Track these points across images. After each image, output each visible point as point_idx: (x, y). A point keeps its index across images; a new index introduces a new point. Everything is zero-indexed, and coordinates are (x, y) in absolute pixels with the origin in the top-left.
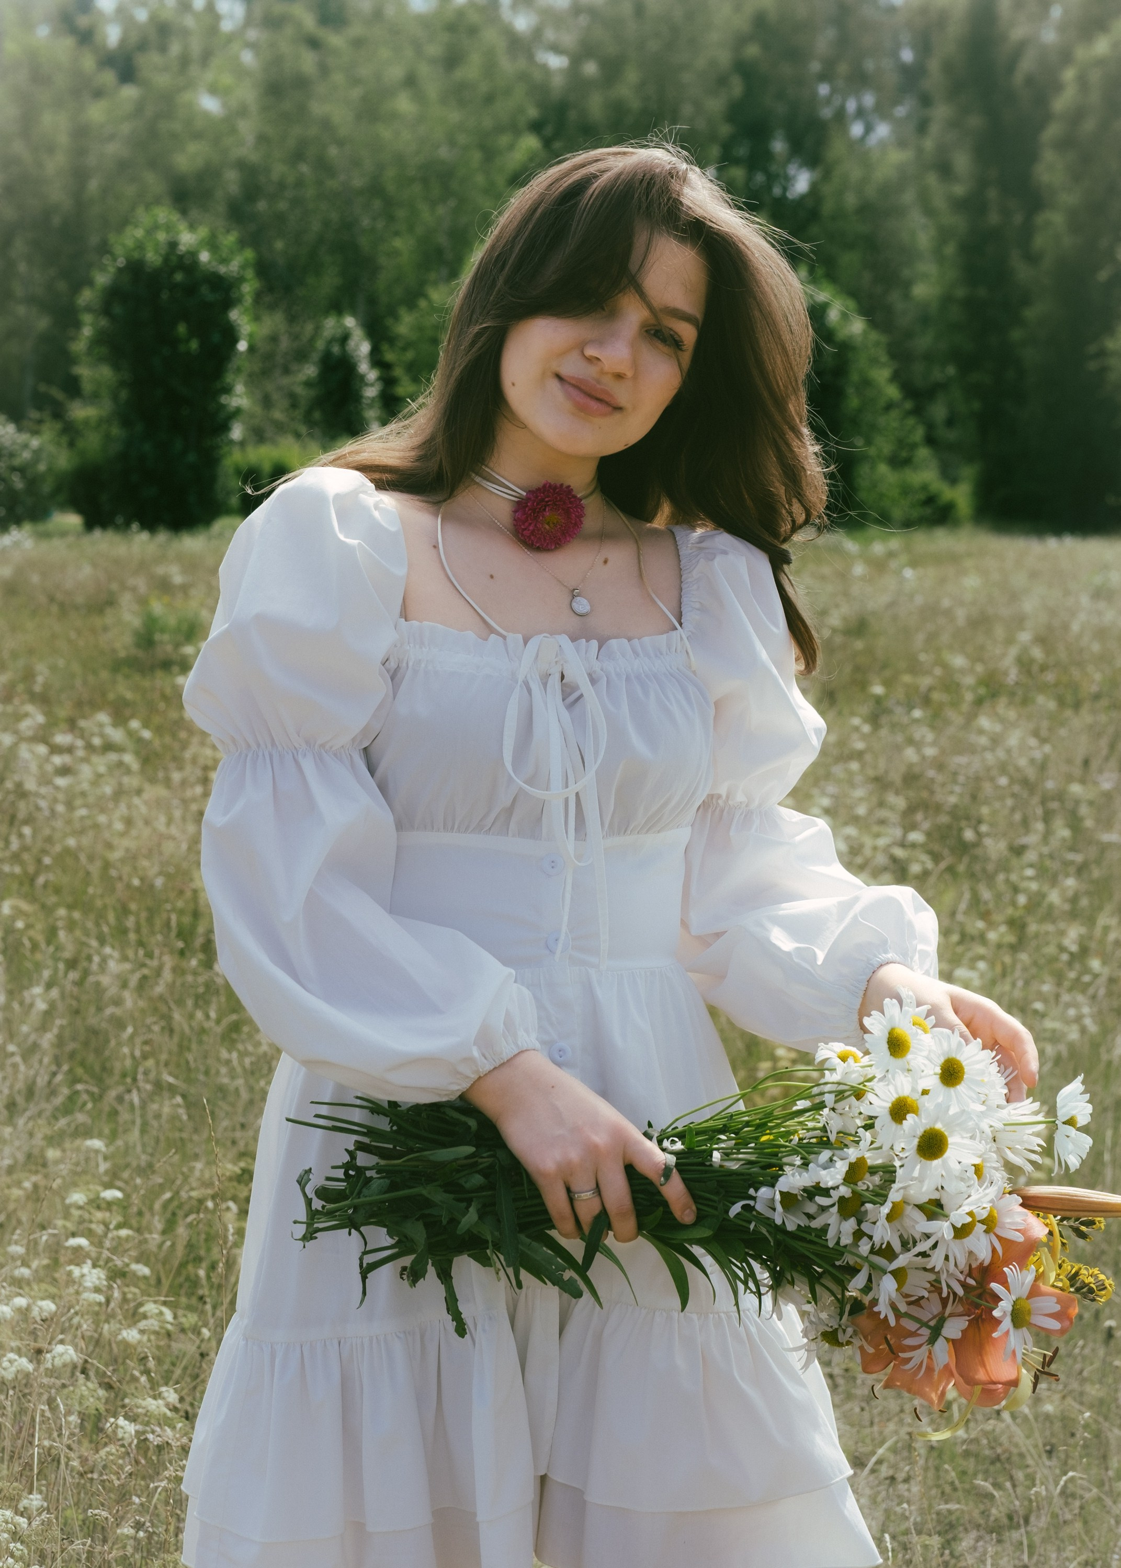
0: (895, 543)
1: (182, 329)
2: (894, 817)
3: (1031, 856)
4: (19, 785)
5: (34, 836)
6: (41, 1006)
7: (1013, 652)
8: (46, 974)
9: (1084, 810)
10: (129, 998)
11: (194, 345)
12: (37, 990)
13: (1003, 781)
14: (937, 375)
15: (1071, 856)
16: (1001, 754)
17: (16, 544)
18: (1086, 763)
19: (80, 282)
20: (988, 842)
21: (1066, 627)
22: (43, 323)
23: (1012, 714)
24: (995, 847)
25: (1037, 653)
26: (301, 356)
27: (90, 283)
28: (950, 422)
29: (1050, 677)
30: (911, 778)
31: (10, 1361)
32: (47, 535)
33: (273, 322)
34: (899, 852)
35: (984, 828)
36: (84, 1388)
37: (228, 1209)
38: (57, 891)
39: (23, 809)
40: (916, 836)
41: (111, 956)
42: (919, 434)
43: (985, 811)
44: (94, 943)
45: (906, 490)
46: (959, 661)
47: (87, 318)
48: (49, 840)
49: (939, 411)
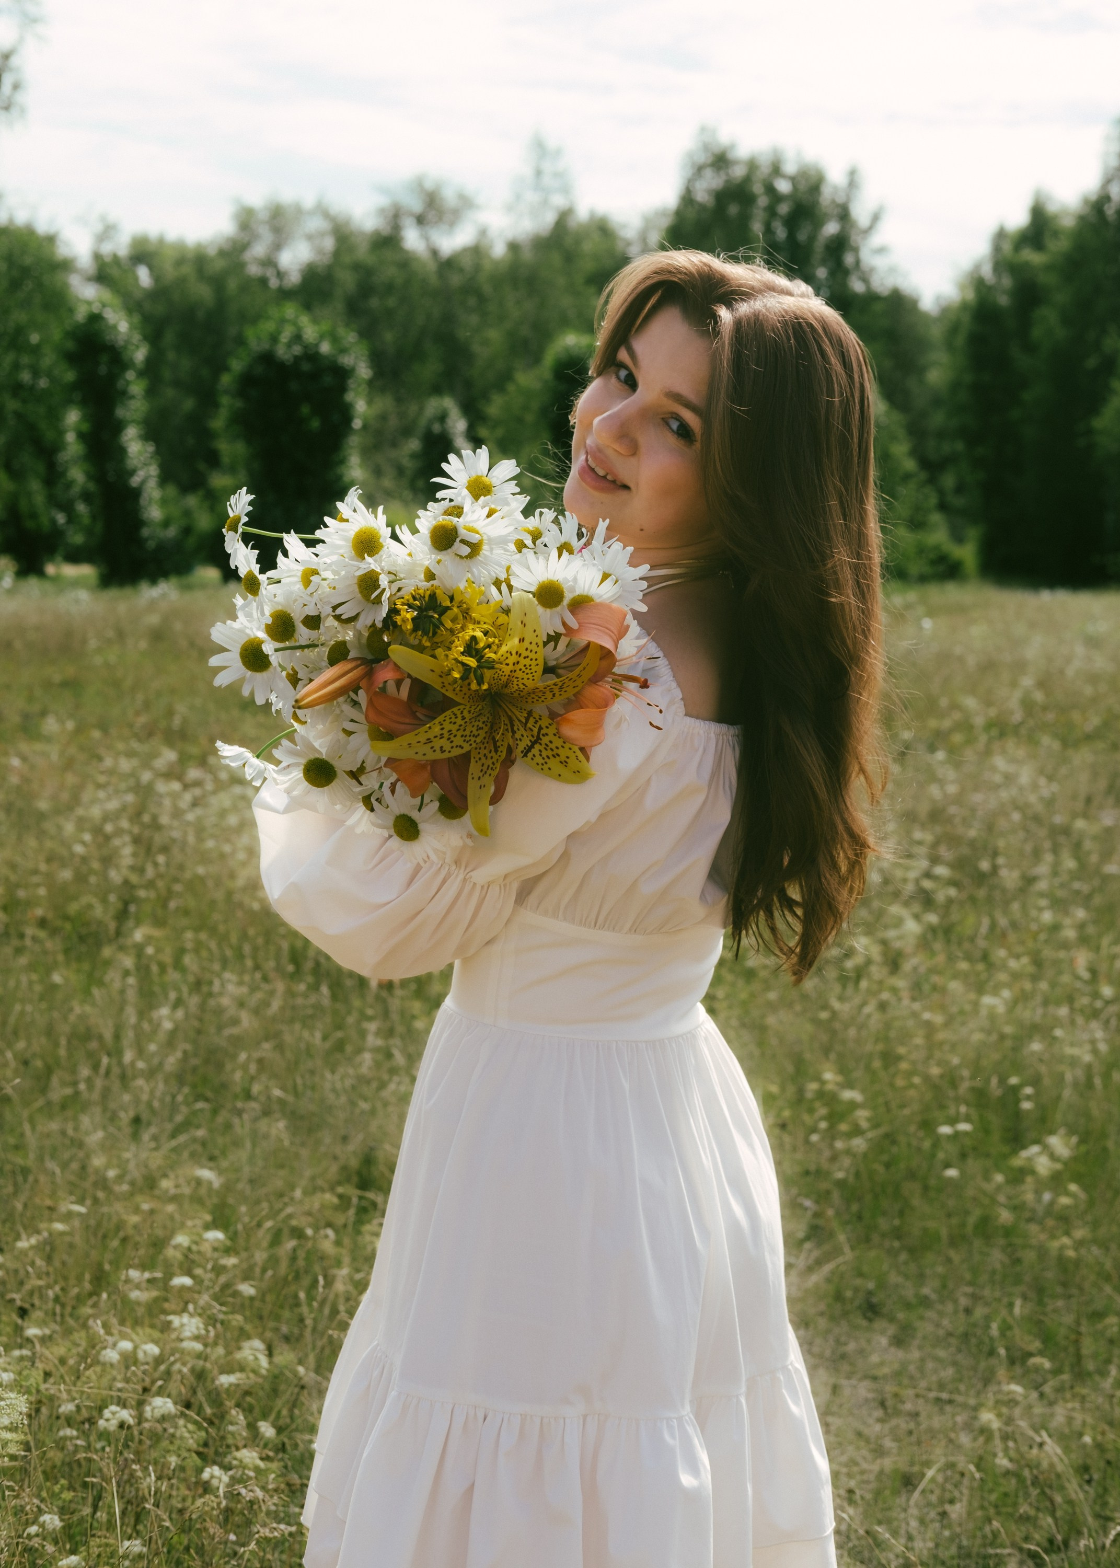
0: (912, 596)
1: (305, 410)
2: (922, 850)
3: (1042, 885)
4: (155, 818)
5: (168, 865)
6: (168, 1025)
7: (1017, 695)
8: (173, 995)
9: (1088, 845)
10: (247, 1020)
11: (315, 424)
12: (164, 1011)
13: (1016, 816)
14: (947, 448)
15: (1077, 885)
16: (1014, 792)
17: (164, 596)
18: (1089, 800)
19: (221, 367)
20: (1004, 872)
21: (1062, 672)
22: (189, 404)
23: (1021, 753)
24: (1009, 877)
25: (1039, 696)
26: (407, 431)
27: (227, 369)
28: (960, 489)
29: (1050, 716)
30: (936, 815)
31: (114, 1413)
32: (188, 588)
33: (385, 403)
34: (927, 884)
35: (1001, 861)
36: (184, 1430)
37: (326, 1236)
38: (186, 912)
39: (158, 839)
40: (941, 871)
41: (229, 981)
42: (933, 501)
43: (1001, 843)
44: (216, 967)
45: (921, 550)
46: (971, 703)
47: (225, 400)
48: (181, 867)
49: (949, 481)
